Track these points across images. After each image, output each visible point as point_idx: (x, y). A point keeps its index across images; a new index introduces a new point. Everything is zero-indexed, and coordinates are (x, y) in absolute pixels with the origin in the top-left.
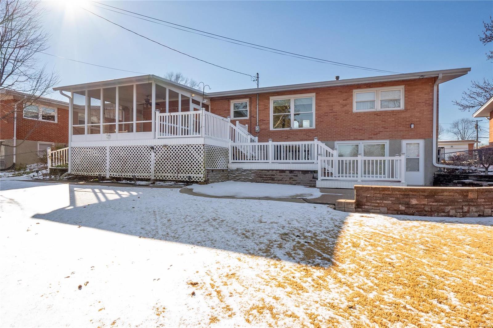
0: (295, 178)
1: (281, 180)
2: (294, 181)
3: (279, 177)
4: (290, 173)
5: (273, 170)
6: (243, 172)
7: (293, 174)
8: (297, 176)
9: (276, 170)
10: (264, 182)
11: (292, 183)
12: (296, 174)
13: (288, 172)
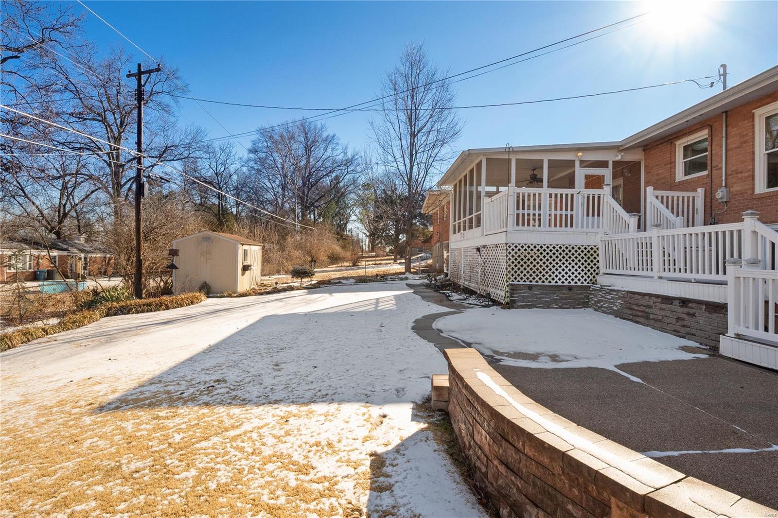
0: (688, 321)
1: (660, 321)
2: (684, 326)
3: (658, 312)
4: (682, 306)
5: (650, 295)
6: (607, 293)
7: (686, 310)
8: (693, 315)
9: (657, 296)
10: (631, 320)
11: (678, 332)
12: (692, 311)
13: (677, 303)
